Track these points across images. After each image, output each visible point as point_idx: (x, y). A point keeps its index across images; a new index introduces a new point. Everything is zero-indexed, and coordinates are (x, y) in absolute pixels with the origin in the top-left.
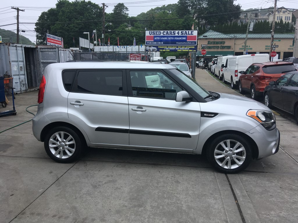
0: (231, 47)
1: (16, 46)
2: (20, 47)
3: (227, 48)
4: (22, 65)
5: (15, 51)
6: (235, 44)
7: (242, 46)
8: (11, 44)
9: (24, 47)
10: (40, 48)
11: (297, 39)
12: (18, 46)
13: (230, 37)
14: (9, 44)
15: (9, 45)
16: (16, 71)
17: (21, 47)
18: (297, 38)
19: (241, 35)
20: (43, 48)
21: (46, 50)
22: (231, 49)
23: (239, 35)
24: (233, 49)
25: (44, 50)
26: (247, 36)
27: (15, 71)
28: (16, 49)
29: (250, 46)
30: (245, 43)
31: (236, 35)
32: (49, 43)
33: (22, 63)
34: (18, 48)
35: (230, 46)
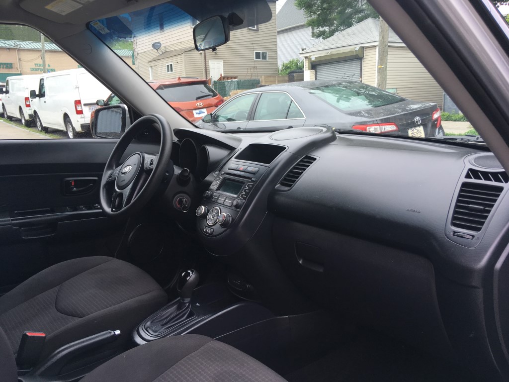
0: (13, 66)
3: (5, 66)
6: (20, 59)
7: (35, 64)
11: (138, 54)
13: (7, 46)
18: (139, 52)
19: (28, 43)
22: (13, 69)
23: (24, 43)
24: (19, 70)
26: (43, 45)
29: (50, 64)
30: (43, 58)
31: (18, 43)
35: (11, 64)
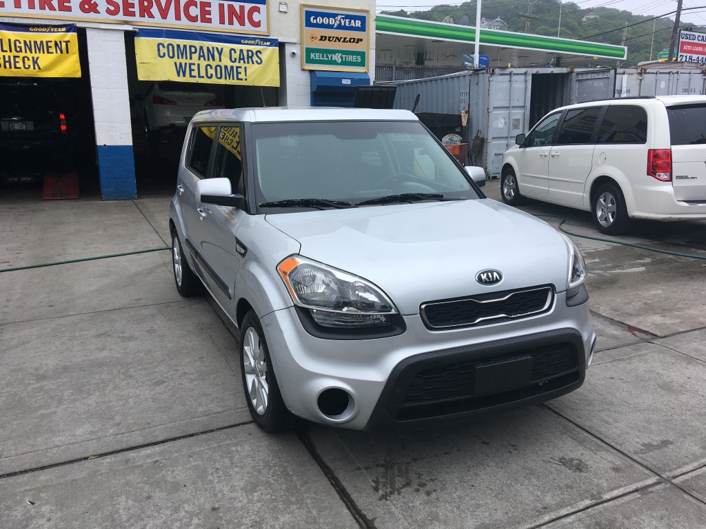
1: (510, 74)
2: (521, 74)
4: (519, 117)
5: (507, 85)
8: (497, 71)
9: (533, 74)
10: (578, 74)
12: (514, 74)
14: (493, 71)
15: (493, 73)
16: (503, 129)
17: (525, 74)
20: (582, 73)
21: (589, 76)
25: (585, 77)
27: (498, 128)
28: (510, 81)
32: (685, 54)
33: (520, 111)
34: (515, 77)
